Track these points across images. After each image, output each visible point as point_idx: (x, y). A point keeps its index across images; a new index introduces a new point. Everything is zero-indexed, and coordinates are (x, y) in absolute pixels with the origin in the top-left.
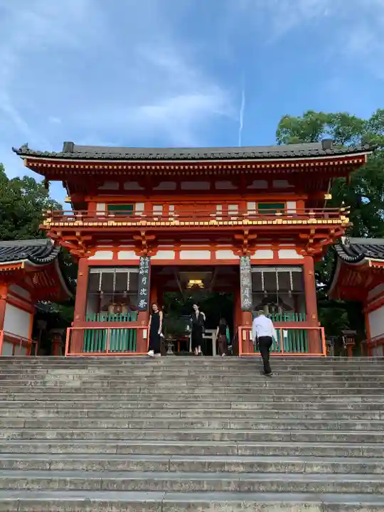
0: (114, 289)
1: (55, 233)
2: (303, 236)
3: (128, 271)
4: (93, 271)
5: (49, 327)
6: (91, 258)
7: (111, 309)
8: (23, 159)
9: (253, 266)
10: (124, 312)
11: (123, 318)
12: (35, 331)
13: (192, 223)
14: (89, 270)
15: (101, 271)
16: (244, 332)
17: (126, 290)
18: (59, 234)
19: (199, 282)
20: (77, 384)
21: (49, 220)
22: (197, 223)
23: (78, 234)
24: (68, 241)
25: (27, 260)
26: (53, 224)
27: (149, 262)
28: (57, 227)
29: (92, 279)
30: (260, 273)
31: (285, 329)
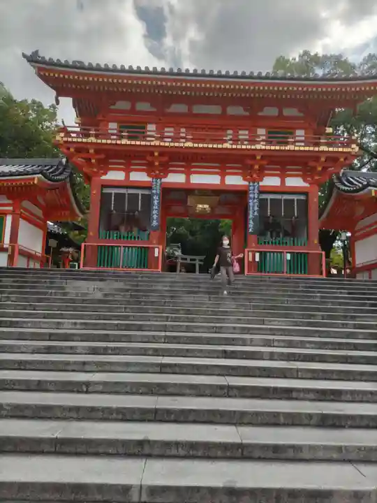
0: (126, 209)
1: (68, 149)
2: (312, 164)
3: (140, 192)
4: (106, 191)
5: (60, 246)
6: (104, 177)
7: (123, 229)
8: (34, 67)
9: (261, 192)
10: (135, 232)
11: (135, 238)
12: (47, 249)
13: (205, 146)
14: (102, 190)
15: (113, 191)
16: (250, 254)
17: (138, 211)
18: (72, 150)
19: (206, 206)
20: (99, 295)
21: (62, 135)
22: (210, 146)
23: (92, 151)
24: (82, 158)
25: (40, 175)
26: (65, 139)
27: (161, 184)
28: (70, 142)
29: (105, 199)
30: (267, 199)
31: (289, 253)
